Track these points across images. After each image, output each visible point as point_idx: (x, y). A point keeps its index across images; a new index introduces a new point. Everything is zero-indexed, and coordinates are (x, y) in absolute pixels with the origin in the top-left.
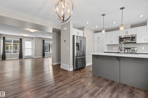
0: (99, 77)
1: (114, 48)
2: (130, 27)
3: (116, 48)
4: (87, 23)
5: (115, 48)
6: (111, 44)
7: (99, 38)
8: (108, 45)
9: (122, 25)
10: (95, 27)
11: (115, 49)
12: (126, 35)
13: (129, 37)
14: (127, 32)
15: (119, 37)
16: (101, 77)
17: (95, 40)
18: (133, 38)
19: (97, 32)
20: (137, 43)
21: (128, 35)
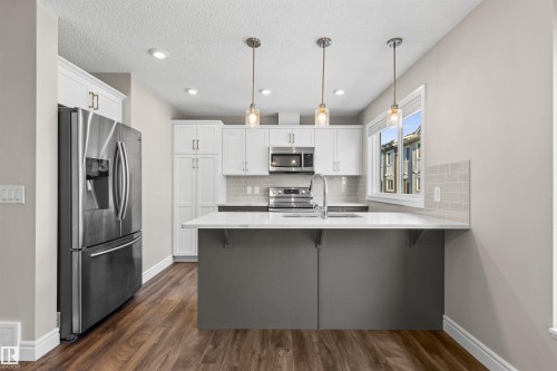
0: (237, 331)
1: (249, 190)
2: (298, 120)
3: (257, 190)
4: (159, 55)
5: (253, 191)
6: (243, 173)
7: (196, 145)
8: (228, 177)
9: (322, 105)
10: (187, 90)
11: (253, 194)
12: (290, 145)
13: (298, 152)
14: (291, 137)
16: (245, 331)
17: (176, 150)
18: (308, 159)
19: (182, 115)
20: (315, 173)
21: (295, 145)
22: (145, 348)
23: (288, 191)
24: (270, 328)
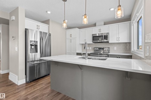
0: (58, 93)
2: (103, 24)
3: (91, 48)
4: (49, 12)
5: (89, 48)
7: (71, 36)
12: (99, 33)
13: (102, 35)
14: (100, 30)
15: (93, 35)
16: (60, 93)
17: (67, 37)
18: (106, 37)
20: (109, 42)
21: (101, 33)
22: (36, 89)
23: (100, 49)
24: (67, 95)
